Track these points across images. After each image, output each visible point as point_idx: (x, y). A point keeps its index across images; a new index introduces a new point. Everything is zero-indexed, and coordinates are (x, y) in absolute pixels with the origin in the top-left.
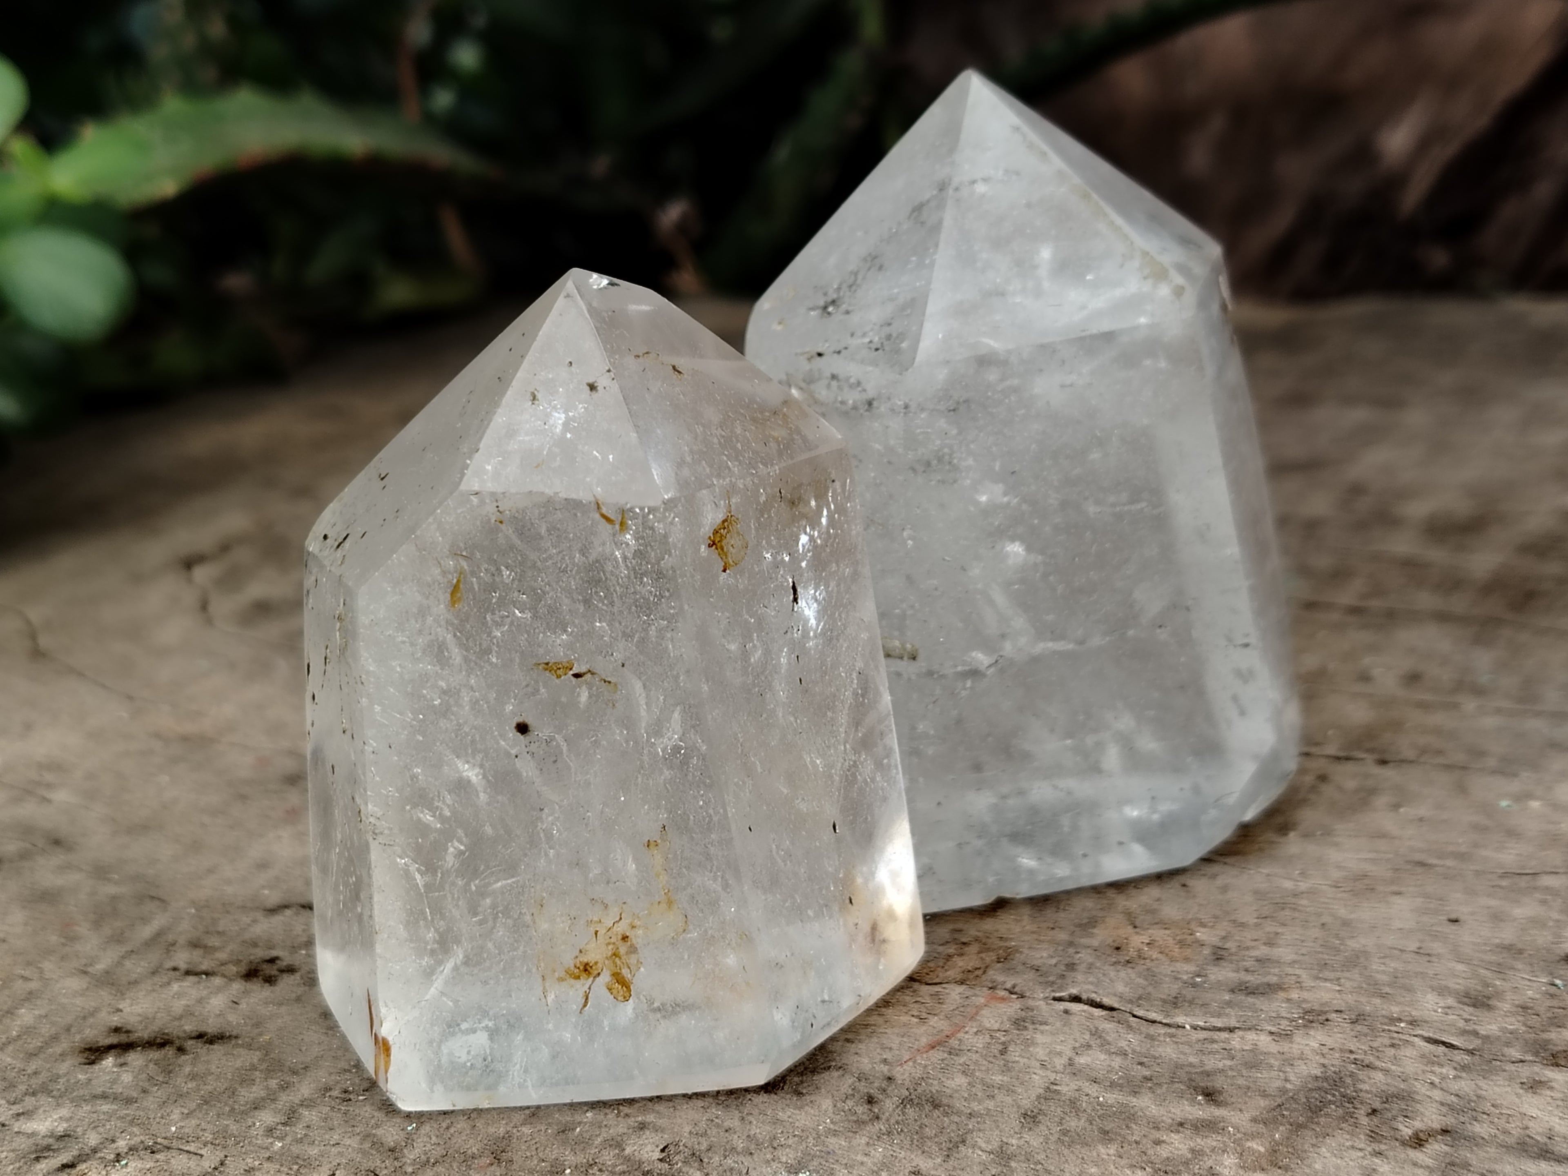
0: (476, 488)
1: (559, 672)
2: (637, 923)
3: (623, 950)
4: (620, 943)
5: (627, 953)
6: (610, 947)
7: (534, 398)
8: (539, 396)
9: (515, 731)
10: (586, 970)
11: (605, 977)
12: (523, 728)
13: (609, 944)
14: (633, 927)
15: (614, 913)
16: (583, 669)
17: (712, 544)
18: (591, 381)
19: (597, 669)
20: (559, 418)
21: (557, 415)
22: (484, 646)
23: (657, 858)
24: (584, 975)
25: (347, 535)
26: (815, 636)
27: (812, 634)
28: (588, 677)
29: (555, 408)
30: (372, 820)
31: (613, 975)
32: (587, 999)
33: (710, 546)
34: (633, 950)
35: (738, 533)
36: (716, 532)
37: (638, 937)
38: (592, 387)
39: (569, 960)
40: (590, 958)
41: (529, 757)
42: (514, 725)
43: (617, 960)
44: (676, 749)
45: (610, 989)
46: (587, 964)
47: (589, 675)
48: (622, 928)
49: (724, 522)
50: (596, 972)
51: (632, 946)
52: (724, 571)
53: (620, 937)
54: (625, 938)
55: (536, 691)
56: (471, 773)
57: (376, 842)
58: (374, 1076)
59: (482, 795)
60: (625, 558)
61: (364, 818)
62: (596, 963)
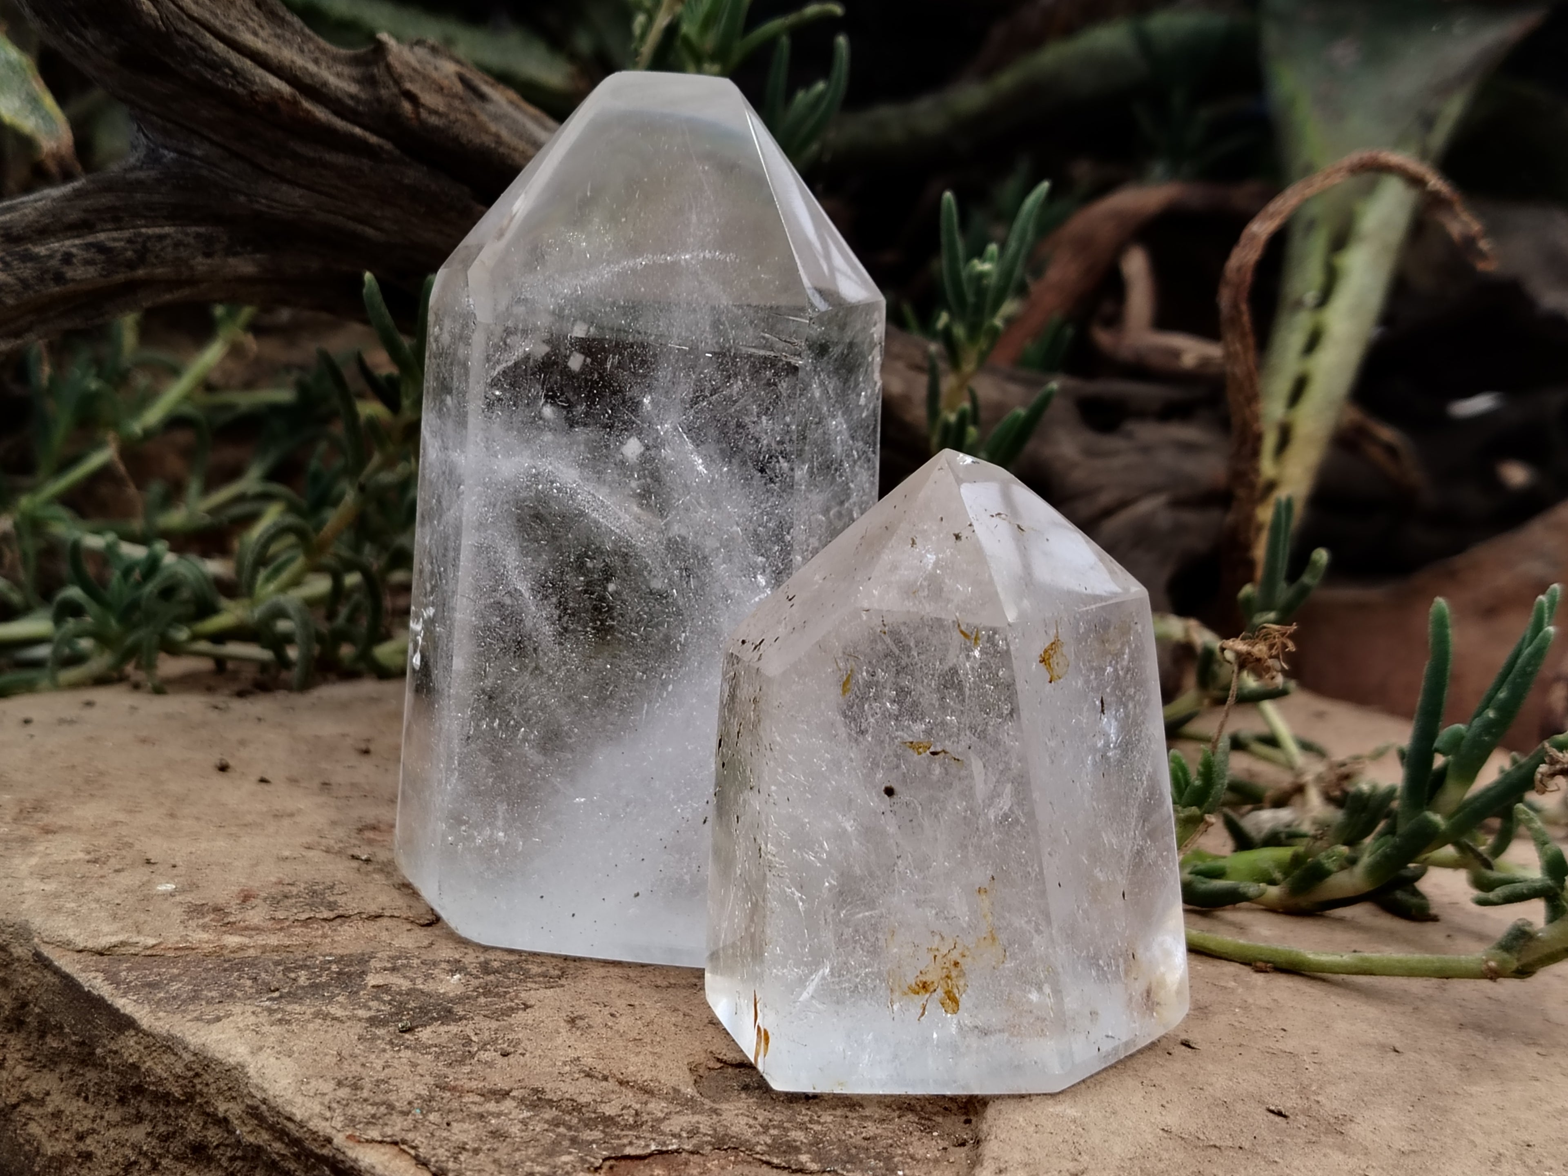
0: (866, 605)
1: (921, 750)
2: (967, 953)
3: (954, 974)
4: (952, 968)
5: (957, 977)
6: (945, 970)
7: (914, 543)
8: (917, 541)
9: (883, 793)
10: (924, 987)
11: (940, 993)
12: (890, 792)
13: (943, 968)
14: (964, 956)
15: (950, 943)
16: (939, 749)
17: (1043, 661)
18: (956, 532)
19: (948, 749)
20: (931, 558)
21: (929, 556)
22: (862, 728)
23: (985, 902)
24: (923, 991)
25: (763, 640)
26: (1115, 748)
27: (1112, 745)
28: (942, 755)
29: (928, 551)
30: (769, 856)
31: (946, 993)
32: (924, 1009)
33: (1041, 662)
34: (962, 974)
35: (1062, 655)
36: (1046, 651)
37: (965, 964)
38: (957, 537)
39: (911, 980)
40: (927, 978)
41: (892, 815)
42: (883, 788)
43: (949, 981)
44: (1006, 816)
45: (942, 1004)
46: (925, 983)
47: (943, 754)
48: (955, 955)
49: (1053, 644)
50: (932, 989)
51: (961, 970)
52: (1051, 682)
53: (952, 963)
54: (956, 964)
55: (898, 767)
56: (849, 826)
57: (772, 874)
58: (753, 1061)
59: (854, 842)
60: (973, 668)
61: (763, 854)
62: (933, 983)
